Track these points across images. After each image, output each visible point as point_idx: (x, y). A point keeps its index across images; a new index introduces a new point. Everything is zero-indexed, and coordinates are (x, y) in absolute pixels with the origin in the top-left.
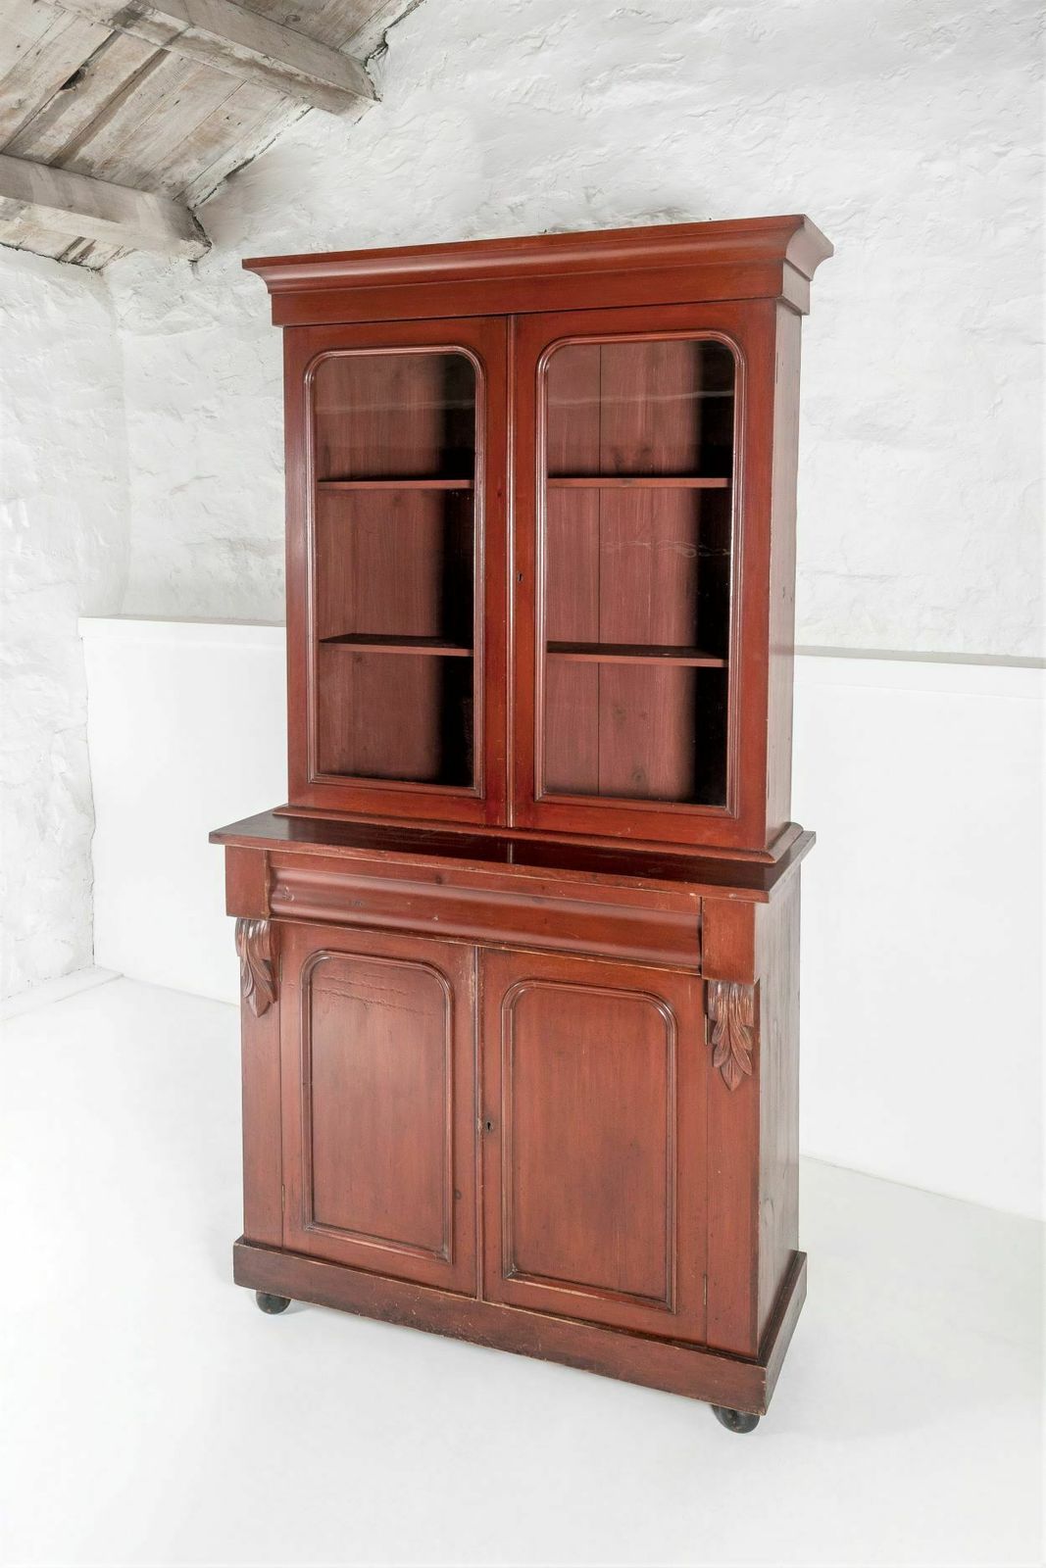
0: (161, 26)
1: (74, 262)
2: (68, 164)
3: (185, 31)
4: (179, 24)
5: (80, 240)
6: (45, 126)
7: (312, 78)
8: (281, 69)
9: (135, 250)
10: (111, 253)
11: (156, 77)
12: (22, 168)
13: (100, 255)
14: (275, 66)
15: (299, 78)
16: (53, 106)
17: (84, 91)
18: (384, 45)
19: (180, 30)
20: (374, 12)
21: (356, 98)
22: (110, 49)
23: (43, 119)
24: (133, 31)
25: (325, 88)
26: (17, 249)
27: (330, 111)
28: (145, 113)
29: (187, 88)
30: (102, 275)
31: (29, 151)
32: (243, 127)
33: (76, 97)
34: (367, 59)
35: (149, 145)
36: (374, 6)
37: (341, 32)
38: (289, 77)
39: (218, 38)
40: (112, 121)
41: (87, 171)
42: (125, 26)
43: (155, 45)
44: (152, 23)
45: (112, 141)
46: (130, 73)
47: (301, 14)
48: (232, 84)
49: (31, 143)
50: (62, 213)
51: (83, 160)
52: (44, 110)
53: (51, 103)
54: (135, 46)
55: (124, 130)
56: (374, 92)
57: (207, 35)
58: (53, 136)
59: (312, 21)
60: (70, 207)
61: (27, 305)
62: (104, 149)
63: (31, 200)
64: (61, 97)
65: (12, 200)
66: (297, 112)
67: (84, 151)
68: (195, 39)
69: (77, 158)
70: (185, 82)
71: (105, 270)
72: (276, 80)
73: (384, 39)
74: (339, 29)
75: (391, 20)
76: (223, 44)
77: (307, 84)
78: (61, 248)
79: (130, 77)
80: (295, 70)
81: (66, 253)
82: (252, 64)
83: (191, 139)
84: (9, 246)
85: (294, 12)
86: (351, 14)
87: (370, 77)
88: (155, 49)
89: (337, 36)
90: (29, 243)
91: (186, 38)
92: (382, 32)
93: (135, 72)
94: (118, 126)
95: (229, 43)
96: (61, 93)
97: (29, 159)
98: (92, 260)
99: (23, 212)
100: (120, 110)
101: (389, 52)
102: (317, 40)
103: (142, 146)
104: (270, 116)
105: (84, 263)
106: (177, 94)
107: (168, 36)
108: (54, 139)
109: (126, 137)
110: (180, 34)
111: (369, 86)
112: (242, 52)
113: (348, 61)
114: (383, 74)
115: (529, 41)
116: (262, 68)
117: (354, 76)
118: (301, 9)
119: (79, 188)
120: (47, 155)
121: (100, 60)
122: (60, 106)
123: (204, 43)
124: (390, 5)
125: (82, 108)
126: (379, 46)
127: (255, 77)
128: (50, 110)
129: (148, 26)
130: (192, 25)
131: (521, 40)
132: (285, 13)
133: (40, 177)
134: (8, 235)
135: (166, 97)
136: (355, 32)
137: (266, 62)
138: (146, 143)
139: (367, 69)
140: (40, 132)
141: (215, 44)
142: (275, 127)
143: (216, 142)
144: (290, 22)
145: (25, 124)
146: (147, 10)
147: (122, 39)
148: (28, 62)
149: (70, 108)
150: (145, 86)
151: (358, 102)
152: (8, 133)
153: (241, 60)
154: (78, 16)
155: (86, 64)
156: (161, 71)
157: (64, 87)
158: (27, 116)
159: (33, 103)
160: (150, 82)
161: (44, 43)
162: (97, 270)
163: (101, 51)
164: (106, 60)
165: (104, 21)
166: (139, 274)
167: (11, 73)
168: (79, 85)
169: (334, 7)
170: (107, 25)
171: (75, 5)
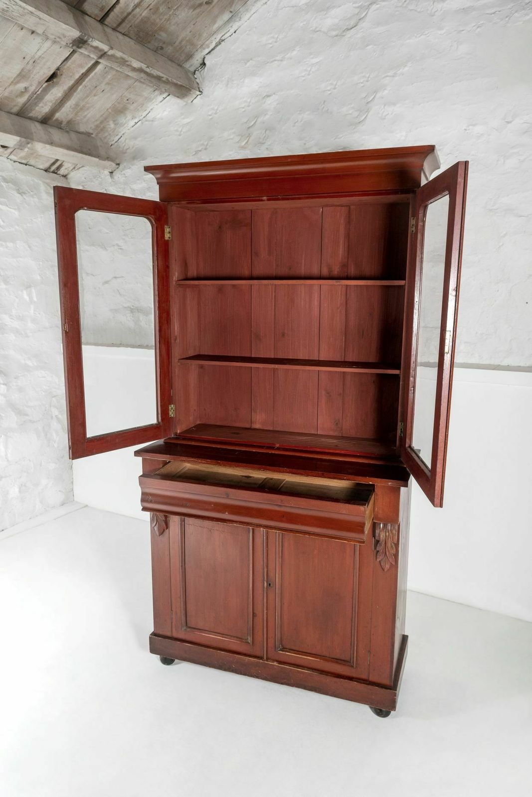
0: (96, 48)
1: (54, 172)
2: (50, 122)
3: (108, 51)
4: (105, 48)
5: (57, 160)
6: (38, 101)
7: (170, 79)
8: (155, 74)
9: (83, 166)
10: (72, 168)
11: (93, 77)
12: (28, 123)
13: (66, 169)
14: (152, 72)
15: (164, 79)
16: (42, 91)
17: (57, 83)
18: (204, 64)
19: (106, 50)
20: (199, 46)
21: (190, 90)
22: (70, 61)
23: (37, 98)
24: (82, 50)
25: (176, 85)
26: (26, 165)
27: (178, 97)
28: (87, 96)
29: (108, 84)
30: (67, 179)
31: (31, 115)
32: (135, 105)
33: (53, 87)
34: (195, 71)
35: (89, 113)
36: (199, 43)
37: (183, 57)
38: (159, 78)
39: (124, 56)
40: (72, 100)
41: (59, 125)
42: (79, 47)
43: (93, 58)
44: (92, 46)
45: (71, 110)
46: (80, 74)
47: (164, 46)
48: (130, 82)
49: (31, 110)
50: (48, 146)
51: (57, 120)
52: (38, 93)
53: (41, 89)
54: (81, 61)
55: (77, 105)
56: (199, 88)
57: (119, 54)
58: (43, 107)
59: (169, 50)
60: (52, 143)
61: (32, 193)
62: (68, 115)
63: (32, 139)
64: (46, 86)
65: (23, 139)
66: (160, 98)
67: (58, 115)
68: (113, 56)
69: (55, 118)
70: (107, 80)
71: (69, 176)
72: (153, 80)
73: (204, 61)
74: (182, 55)
75: (207, 51)
76: (126, 59)
77: (167, 82)
78: (47, 165)
79: (80, 77)
80: (162, 75)
81: (50, 168)
82: (141, 70)
83: (110, 110)
84: (22, 163)
85: (161, 44)
86: (188, 47)
87: (197, 80)
88: (92, 62)
89: (181, 59)
90: (32, 162)
91: (109, 55)
92: (203, 57)
93: (82, 74)
94: (74, 102)
95: (130, 59)
96: (46, 84)
97: (30, 119)
98: (62, 171)
99: (29, 145)
100: (75, 94)
101: (206, 68)
102: (171, 60)
103: (86, 114)
104: (148, 99)
105: (58, 172)
106: (103, 86)
107: (100, 54)
108: (43, 108)
109: (78, 109)
110: (105, 53)
111: (196, 85)
112: (136, 64)
113: (186, 72)
114: (203, 79)
115: (276, 62)
116: (146, 73)
117: (189, 79)
118: (164, 43)
119: (56, 135)
120: (40, 117)
121: (65, 67)
122: (46, 91)
123: (117, 58)
124: (207, 42)
125: (57, 93)
126: (201, 64)
127: (142, 78)
128: (41, 93)
129: (91, 48)
130: (112, 48)
131: (272, 62)
132: (156, 44)
133: (36, 128)
134: (21, 158)
135: (98, 88)
136: (190, 56)
137: (148, 70)
138: (88, 111)
139: (195, 76)
140: (36, 104)
141: (122, 58)
142: (150, 106)
143: (122, 112)
144: (159, 50)
145: (29, 100)
146: (89, 39)
147: (76, 56)
148: (29, 67)
149: (51, 92)
150: (87, 82)
151: (191, 93)
152: (20, 105)
153: (135, 68)
154: (54, 42)
155: (58, 69)
156: (95, 74)
157: (47, 81)
158: (29, 96)
159: (32, 89)
160: (90, 80)
161: (37, 57)
162: (65, 176)
163: (66, 62)
164: (68, 67)
165: (67, 44)
166: (85, 178)
167: (20, 73)
168: (55, 80)
169: (180, 43)
170: (69, 46)
171: (52, 34)
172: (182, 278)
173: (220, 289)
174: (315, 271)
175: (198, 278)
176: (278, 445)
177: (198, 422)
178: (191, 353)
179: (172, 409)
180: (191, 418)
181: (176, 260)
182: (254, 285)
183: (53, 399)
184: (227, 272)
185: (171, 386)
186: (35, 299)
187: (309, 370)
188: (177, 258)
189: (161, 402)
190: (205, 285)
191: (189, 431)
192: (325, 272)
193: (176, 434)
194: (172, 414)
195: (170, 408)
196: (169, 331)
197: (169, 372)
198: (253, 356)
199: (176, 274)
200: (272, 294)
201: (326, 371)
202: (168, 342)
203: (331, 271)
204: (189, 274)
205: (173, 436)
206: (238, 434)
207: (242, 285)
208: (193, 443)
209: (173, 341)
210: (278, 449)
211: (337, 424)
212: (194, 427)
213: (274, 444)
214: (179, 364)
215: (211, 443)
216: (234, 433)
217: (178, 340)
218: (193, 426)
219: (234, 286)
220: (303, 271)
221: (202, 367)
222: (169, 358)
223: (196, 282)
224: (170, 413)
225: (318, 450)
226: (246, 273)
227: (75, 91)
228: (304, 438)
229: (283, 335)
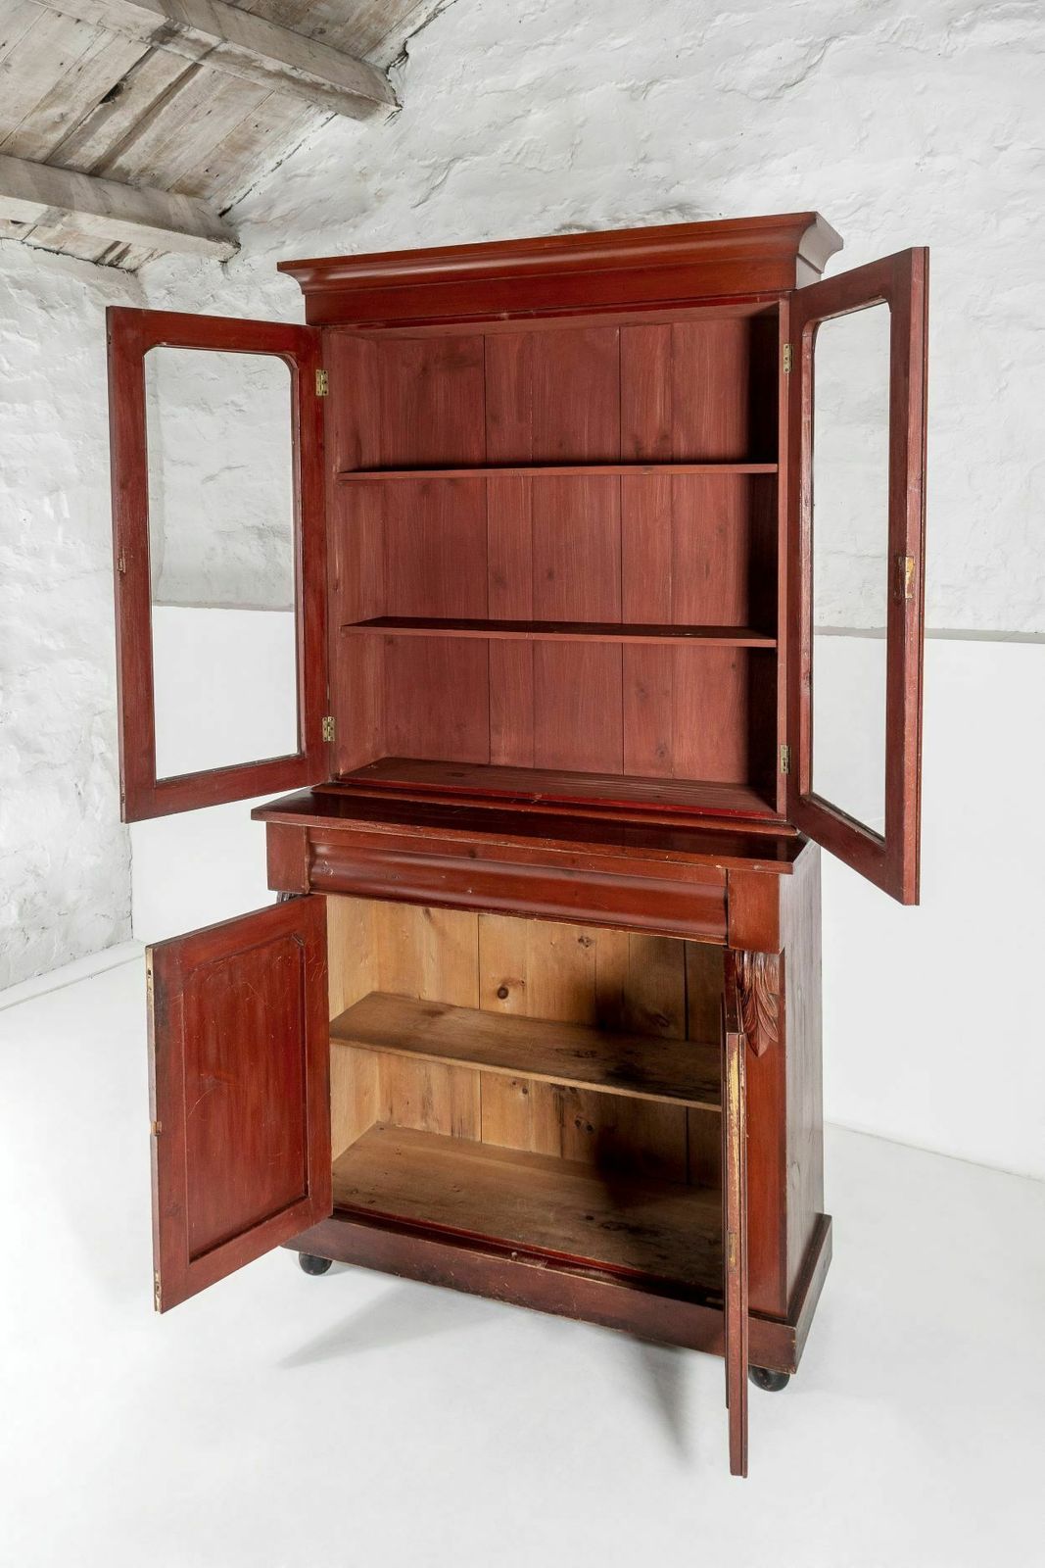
0: (196, 41)
1: (111, 265)
2: (107, 173)
3: (218, 46)
4: (212, 40)
5: (117, 244)
6: (84, 138)
7: (338, 87)
8: (308, 80)
9: (168, 252)
10: (147, 255)
11: (189, 89)
12: (62, 177)
13: (135, 257)
14: (303, 77)
15: (325, 88)
16: (93, 119)
17: (122, 104)
18: (404, 54)
19: (214, 44)
20: (395, 23)
21: (378, 105)
22: (147, 65)
23: (84, 131)
24: (170, 47)
25: (349, 96)
26: (57, 253)
27: (354, 118)
28: (179, 124)
29: (219, 99)
30: (136, 276)
31: (69, 162)
32: (271, 133)
33: (114, 110)
34: (388, 68)
35: (183, 152)
36: (396, 17)
37: (364, 43)
38: (316, 87)
39: (248, 52)
40: (148, 131)
41: (123, 179)
42: (162, 42)
43: (190, 59)
44: (187, 39)
45: (147, 149)
46: (166, 86)
47: (327, 27)
48: (261, 94)
49: (72, 154)
50: (101, 219)
51: (120, 168)
52: (84, 123)
53: (91, 116)
54: (171, 61)
55: (158, 140)
56: (395, 99)
57: (239, 49)
58: (93, 147)
59: (337, 32)
60: (109, 213)
61: (67, 306)
62: (140, 158)
63: (72, 208)
64: (101, 110)
65: (55, 208)
66: (322, 119)
67: (122, 161)
68: (227, 53)
69: (115, 167)
70: (216, 93)
71: (140, 272)
72: (304, 90)
73: (404, 48)
74: (363, 40)
75: (411, 30)
76: (253, 58)
77: (332, 92)
78: (98, 252)
79: (165, 90)
80: (321, 80)
81: (103, 257)
82: (280, 75)
83: (222, 146)
84: (50, 251)
85: (320, 25)
86: (373, 27)
87: (393, 84)
88: (190, 63)
89: (360, 47)
90: (69, 247)
91: (219, 53)
92: (402, 42)
93: (170, 85)
94: (153, 136)
95: (260, 56)
96: (101, 106)
97: (70, 169)
98: (127, 263)
99: (65, 219)
100: (155, 121)
101: (409, 61)
102: (341, 51)
103: (176, 155)
104: (297, 123)
105: (120, 265)
106: (209, 104)
107: (203, 51)
108: (94, 149)
109: (161, 146)
110: (213, 49)
111: (390, 94)
112: (272, 65)
113: (371, 70)
114: (404, 81)
115: (544, 47)
116: (290, 78)
117: (377, 84)
118: (327, 22)
119: (117, 196)
120: (87, 165)
121: (138, 74)
122: (99, 118)
123: (236, 56)
124: (411, 15)
125: (120, 120)
126: (399, 55)
127: (283, 87)
128: (91, 122)
129: (186, 43)
130: (225, 40)
131: (536, 47)
132: (312, 26)
133: (80, 186)
134: (48, 241)
135: (198, 108)
136: (377, 42)
137: (294, 74)
138: (180, 150)
139: (389, 77)
140: (80, 143)
141: (246, 57)
142: (302, 133)
143: (246, 149)
144: (316, 35)
145: (67, 136)
146: (183, 28)
147: (158, 54)
148: (71, 78)
149: (109, 121)
150: (179, 98)
151: (379, 108)
152: (51, 145)
153: (270, 72)
154: (118, 35)
155: (124, 79)
156: (194, 83)
157: (103, 101)
158: (68, 130)
159: (74, 116)
160: (183, 95)
161: (85, 60)
162: (133, 272)
163: (138, 66)
164: (143, 75)
165: (142, 38)
166: (173, 274)
167: (54, 89)
168: (117, 99)
169: (357, 20)
170: (144, 42)
171: (115, 25)
172: (351, 468)
173: (426, 488)
174: (609, 449)
175: (383, 467)
176: (538, 797)
177: (383, 755)
178: (369, 614)
179: (328, 725)
180: (369, 746)
181: (337, 435)
182: (491, 478)
183: (97, 718)
184: (440, 452)
185: (326, 678)
186: (67, 515)
187: (603, 644)
188: (339, 430)
189: (306, 712)
190: (394, 480)
191: (362, 770)
192: (628, 450)
193: (336, 776)
194: (327, 735)
195: (325, 723)
196: (324, 571)
197: (322, 651)
198: (491, 618)
199: (339, 460)
200: (526, 497)
201: (635, 645)
202: (321, 592)
203: (640, 449)
204: (363, 459)
205: (330, 781)
206: (463, 775)
207: (468, 478)
208: (370, 795)
209: (331, 590)
210: (540, 804)
211: (662, 753)
212: (373, 763)
213: (532, 795)
214: (343, 635)
215: (405, 793)
216: (453, 775)
217: (342, 588)
218: (373, 760)
219: (452, 481)
220: (585, 449)
221: (390, 641)
222: (322, 624)
223: (377, 475)
224: (325, 734)
225: (621, 805)
226: (476, 455)
227: (155, 116)
228: (595, 783)
229: (550, 575)
